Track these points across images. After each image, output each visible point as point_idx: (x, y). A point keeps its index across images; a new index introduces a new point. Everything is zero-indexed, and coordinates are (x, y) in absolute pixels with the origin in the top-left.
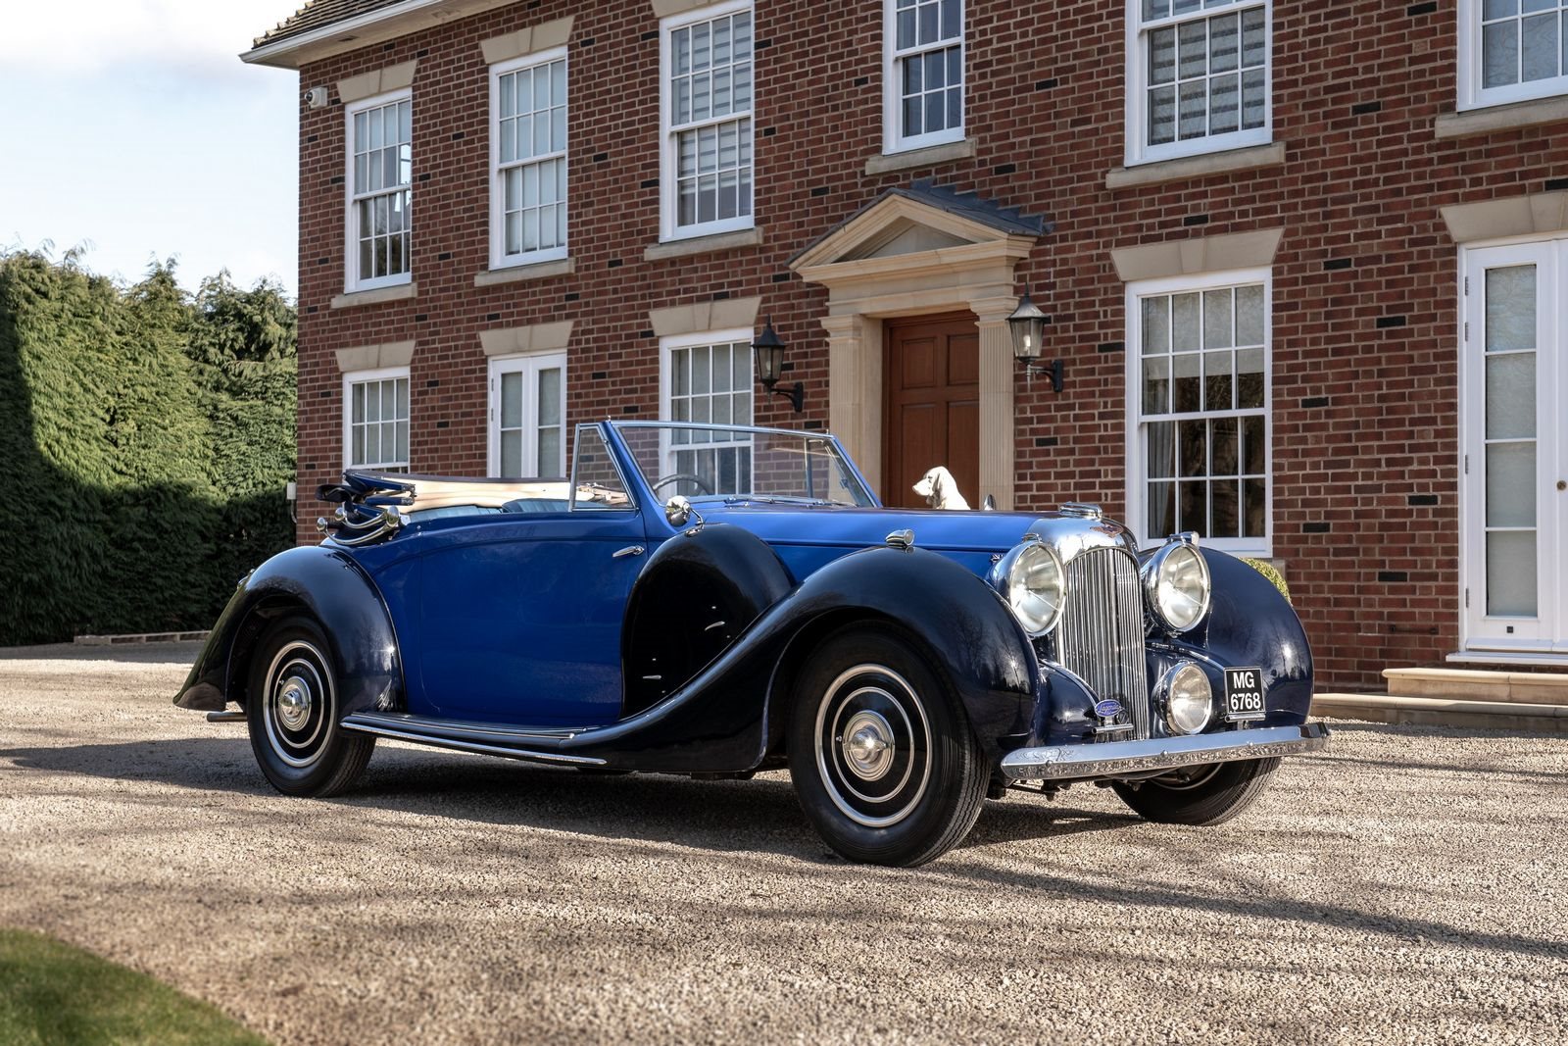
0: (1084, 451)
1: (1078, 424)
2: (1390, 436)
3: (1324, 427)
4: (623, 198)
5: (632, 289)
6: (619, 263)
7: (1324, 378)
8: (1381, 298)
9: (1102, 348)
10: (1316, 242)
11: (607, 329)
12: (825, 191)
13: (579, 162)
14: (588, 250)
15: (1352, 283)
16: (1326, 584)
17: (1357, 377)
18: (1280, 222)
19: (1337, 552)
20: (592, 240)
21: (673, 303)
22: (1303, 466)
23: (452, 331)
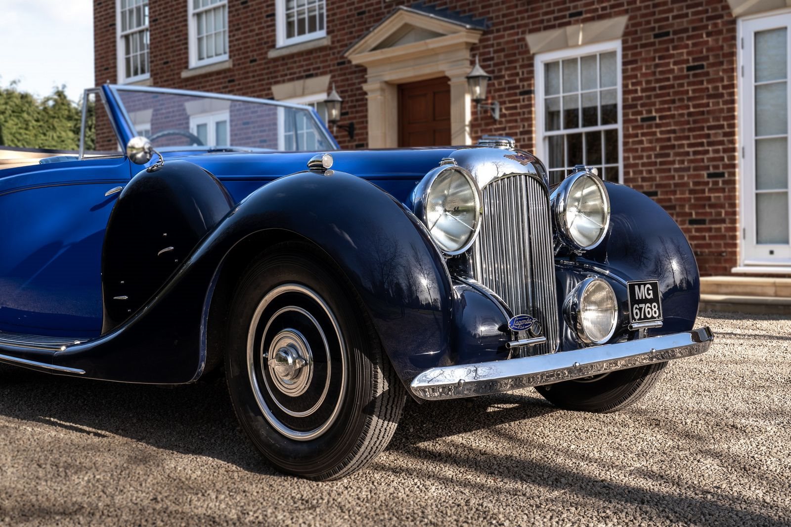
2: (695, 137)
3: (654, 134)
4: (257, 24)
5: (262, 75)
6: (255, 61)
7: (654, 104)
8: (689, 54)
10: (648, 22)
12: (363, 13)
13: (234, 6)
14: (239, 54)
15: (671, 45)
17: (674, 103)
18: (626, 12)
20: (240, 49)
21: (284, 81)
22: (641, 157)
23: (171, 103)
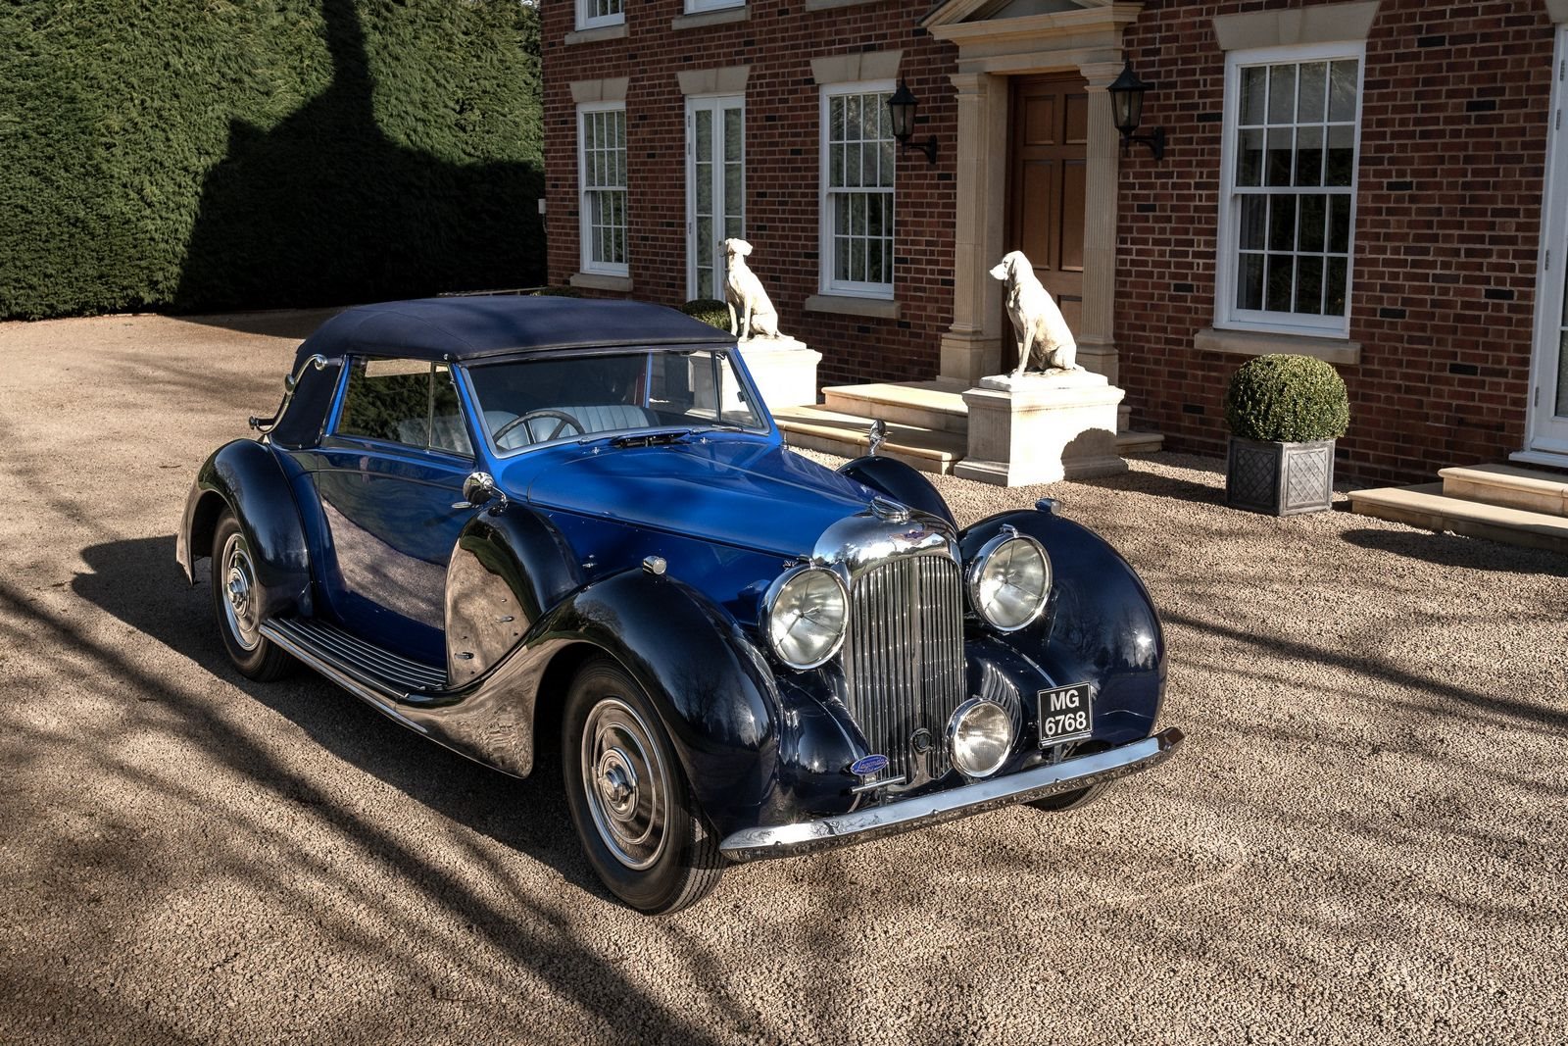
0: (1180, 220)
1: (1175, 192)
2: (1471, 226)
3: (1406, 212)
5: (796, 38)
6: (786, 12)
7: (1410, 161)
8: (1473, 80)
9: (1202, 118)
10: (1411, 17)
11: (776, 75)
15: (1444, 62)
16: (1398, 370)
17: (1443, 163)
19: (1411, 340)
21: (830, 53)
22: (1383, 250)
23: (655, 70)
